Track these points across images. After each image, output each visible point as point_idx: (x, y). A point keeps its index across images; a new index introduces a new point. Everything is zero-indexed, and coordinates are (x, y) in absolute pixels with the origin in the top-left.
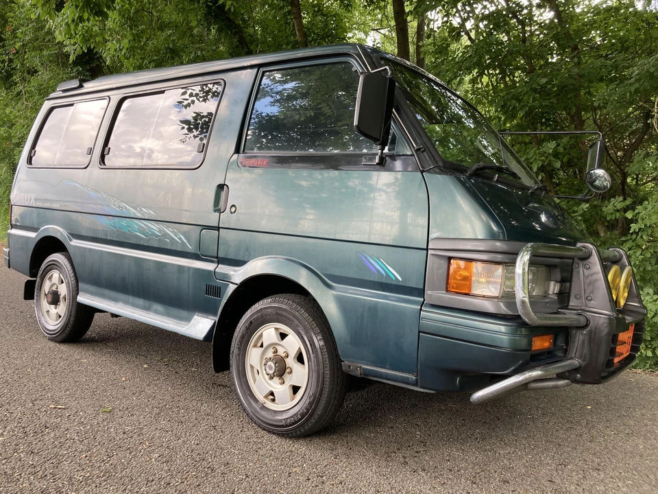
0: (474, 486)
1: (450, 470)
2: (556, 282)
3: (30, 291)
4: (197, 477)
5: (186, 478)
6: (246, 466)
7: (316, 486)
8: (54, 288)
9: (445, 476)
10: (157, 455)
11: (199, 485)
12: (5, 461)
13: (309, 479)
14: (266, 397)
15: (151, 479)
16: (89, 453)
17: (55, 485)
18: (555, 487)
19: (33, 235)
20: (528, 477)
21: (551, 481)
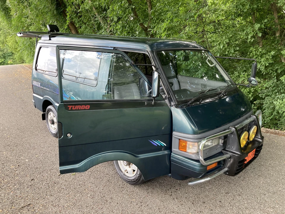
0: (193, 205)
1: (186, 198)
2: (222, 139)
3: (44, 117)
4: (102, 205)
5: (98, 205)
6: (117, 199)
7: (140, 207)
8: (52, 118)
9: (183, 201)
10: (89, 195)
11: (102, 208)
12: (44, 200)
13: (137, 204)
14: (125, 171)
15: (87, 206)
16: (69, 195)
17: (59, 210)
18: (221, 204)
19: (42, 98)
20: (213, 200)
21: (220, 201)
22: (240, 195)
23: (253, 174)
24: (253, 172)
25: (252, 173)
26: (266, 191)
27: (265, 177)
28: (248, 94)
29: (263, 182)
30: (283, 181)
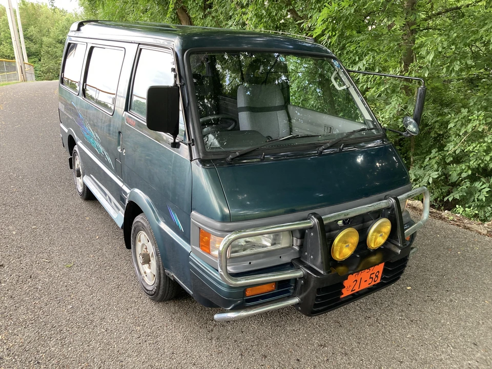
0: (240, 357)
1: (235, 341)
2: (297, 238)
4: (79, 327)
5: (72, 328)
6: (112, 321)
9: (227, 346)
10: (71, 307)
11: (76, 334)
15: (55, 325)
16: (39, 300)
19: (67, 131)
20: (285, 354)
21: (298, 360)
22: (346, 354)
23: (402, 316)
24: (402, 311)
25: (399, 312)
26: (410, 354)
27: (425, 325)
28: (485, 154)
29: (413, 336)
30: (459, 341)
